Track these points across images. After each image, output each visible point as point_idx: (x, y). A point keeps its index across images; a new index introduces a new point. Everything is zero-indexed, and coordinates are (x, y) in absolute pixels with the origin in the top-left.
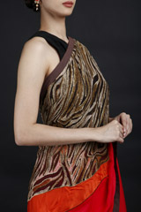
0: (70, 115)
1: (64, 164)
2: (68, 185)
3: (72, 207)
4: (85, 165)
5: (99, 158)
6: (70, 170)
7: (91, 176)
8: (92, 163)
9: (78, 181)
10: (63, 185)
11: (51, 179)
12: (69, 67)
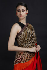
0: (24, 44)
1: (22, 57)
2: (23, 62)
3: (24, 68)
4: (27, 57)
5: (32, 56)
6: (23, 58)
7: (29, 60)
8: (30, 57)
9: (25, 61)
10: (21, 62)
11: (19, 60)
12: (24, 31)
